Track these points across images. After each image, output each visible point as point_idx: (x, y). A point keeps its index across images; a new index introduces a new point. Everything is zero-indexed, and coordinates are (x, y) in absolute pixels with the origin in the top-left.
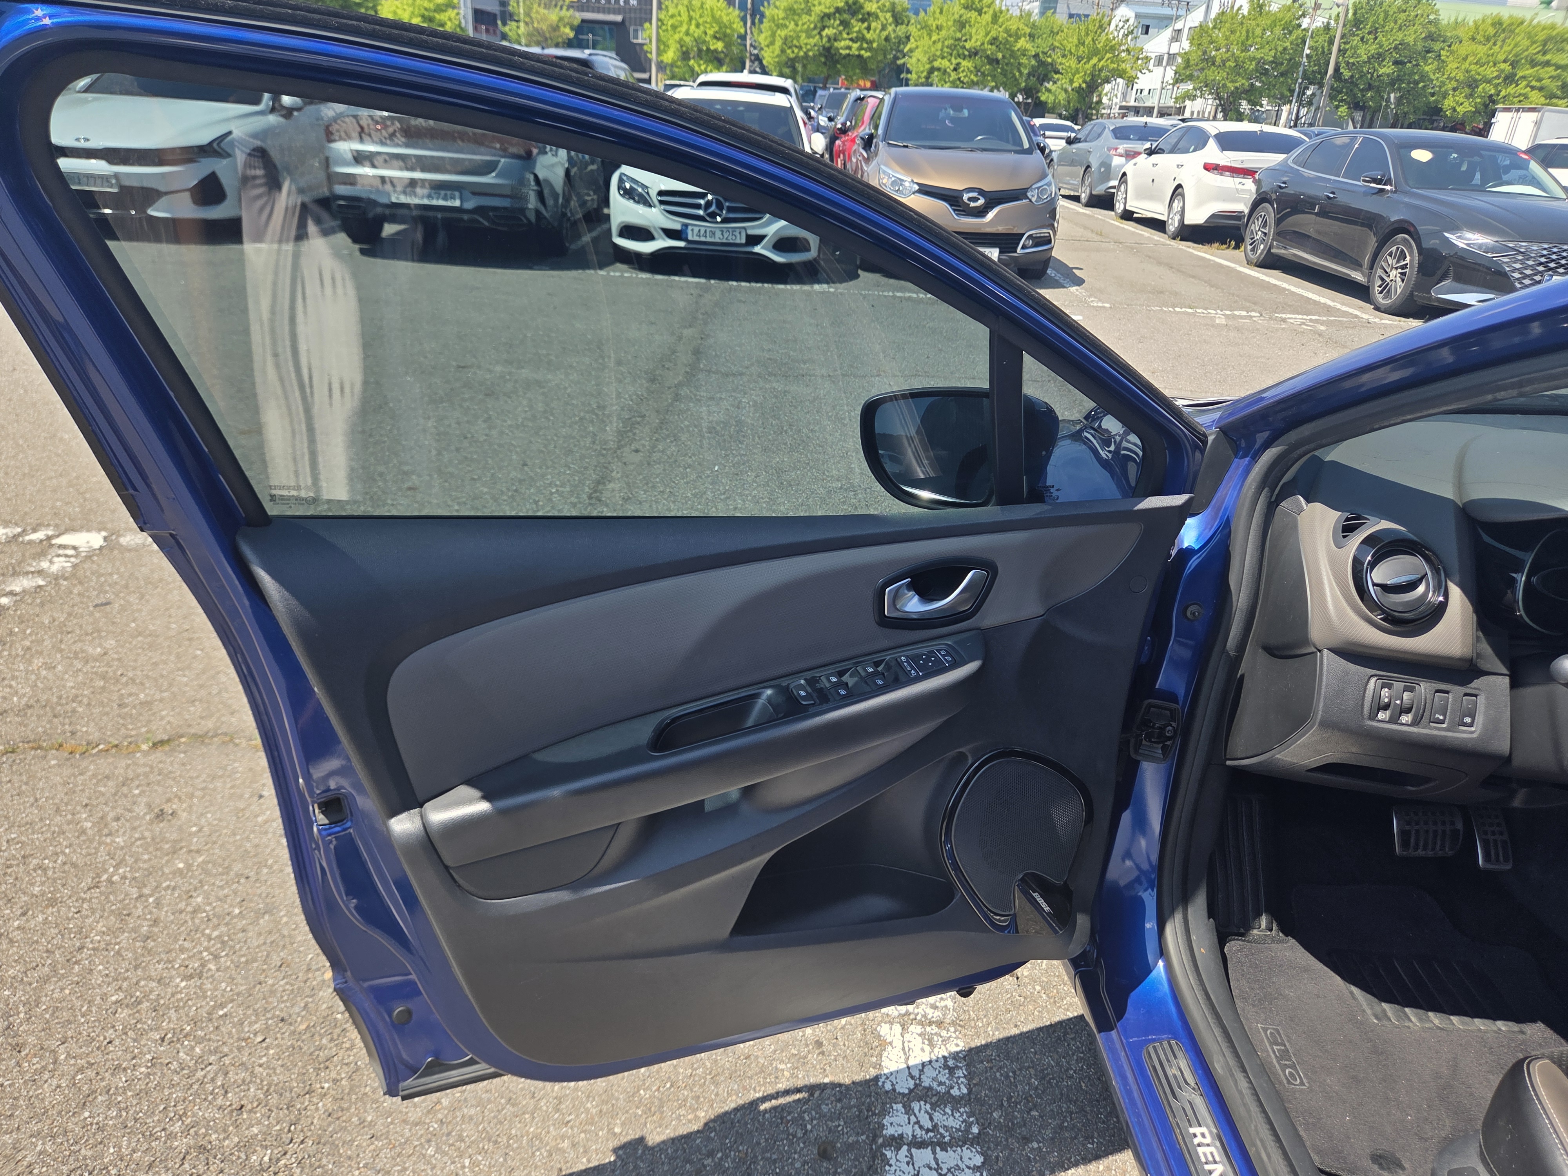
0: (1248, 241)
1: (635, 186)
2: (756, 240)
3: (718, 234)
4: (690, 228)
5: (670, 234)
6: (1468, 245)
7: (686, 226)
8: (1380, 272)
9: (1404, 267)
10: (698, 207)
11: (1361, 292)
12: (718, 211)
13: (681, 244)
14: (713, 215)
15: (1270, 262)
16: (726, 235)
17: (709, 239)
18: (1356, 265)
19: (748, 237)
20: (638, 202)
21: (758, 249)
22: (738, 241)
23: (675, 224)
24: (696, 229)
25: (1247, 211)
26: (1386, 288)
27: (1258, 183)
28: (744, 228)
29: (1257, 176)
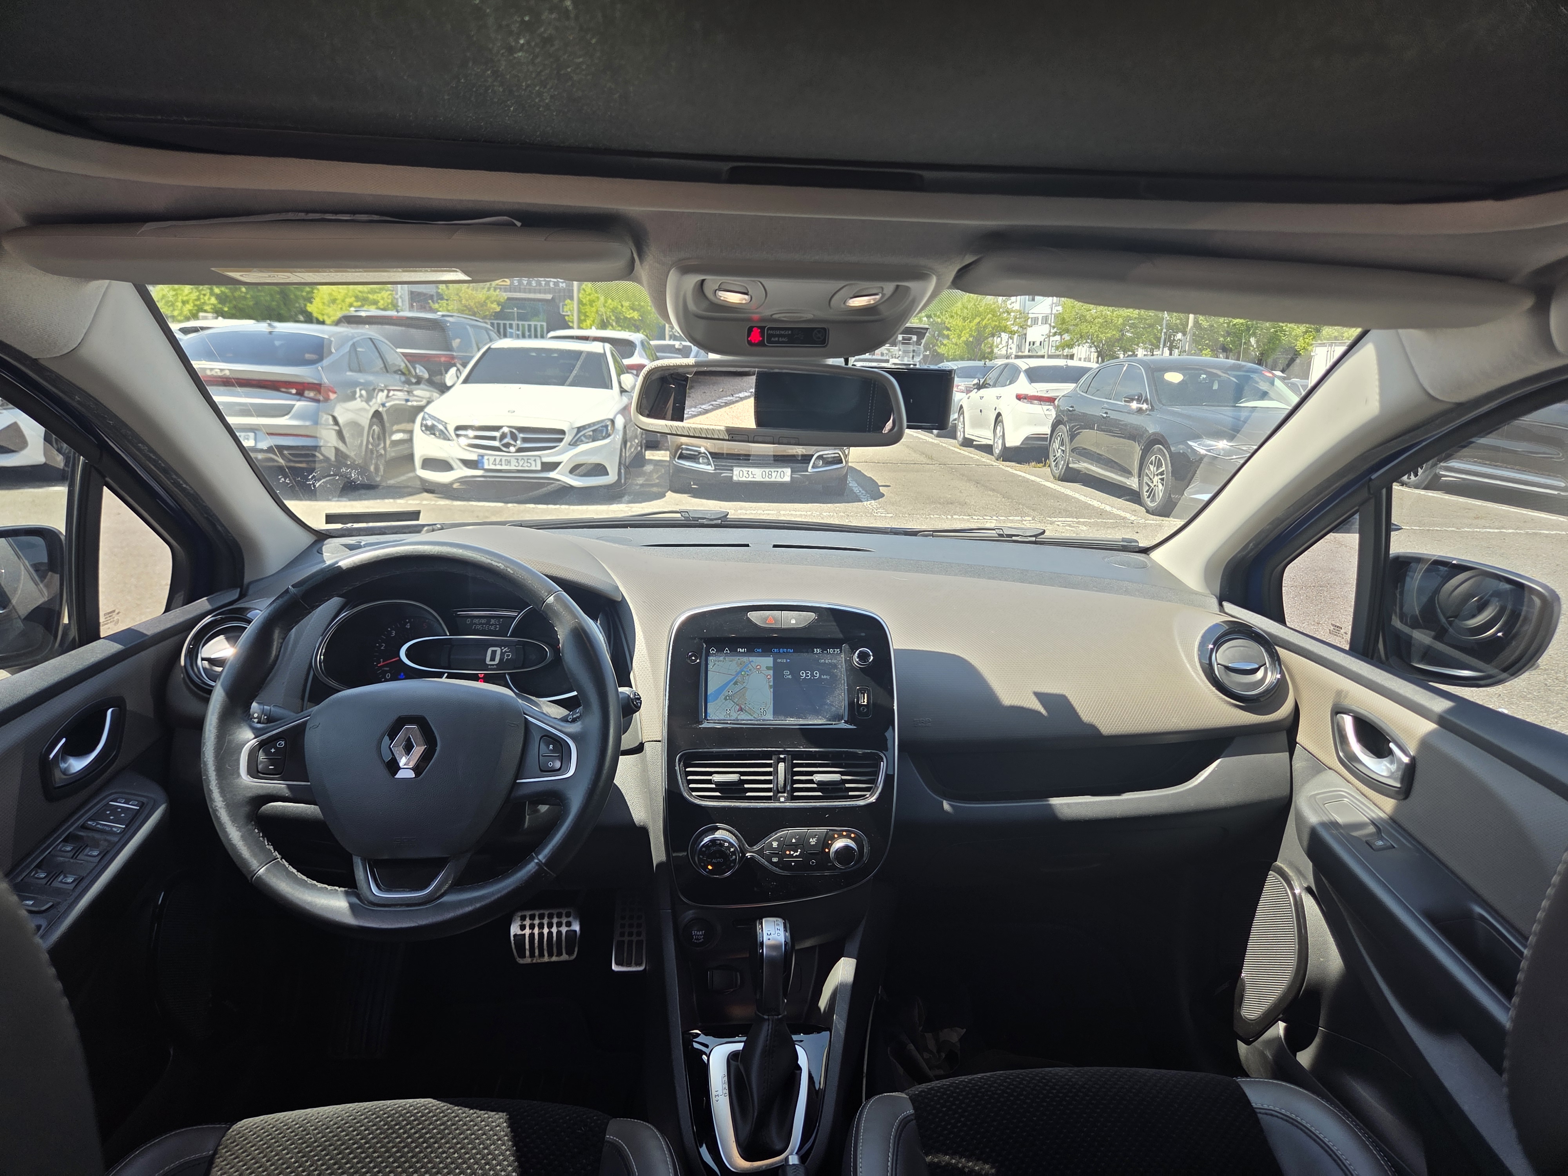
0: (1052, 458)
1: (436, 423)
2: (554, 466)
3: (514, 462)
4: (486, 457)
5: (467, 463)
6: (1209, 451)
7: (482, 456)
8: (1146, 479)
9: (1162, 474)
10: (493, 438)
11: (1134, 497)
12: (512, 442)
13: (479, 473)
14: (507, 445)
15: (1070, 476)
16: (521, 463)
17: (504, 467)
18: (1127, 472)
19: (543, 464)
20: (439, 438)
21: (552, 475)
22: (533, 468)
23: (472, 456)
24: (492, 459)
25: (1049, 432)
26: (1151, 493)
27: (1057, 408)
28: (540, 457)
29: (1056, 402)
